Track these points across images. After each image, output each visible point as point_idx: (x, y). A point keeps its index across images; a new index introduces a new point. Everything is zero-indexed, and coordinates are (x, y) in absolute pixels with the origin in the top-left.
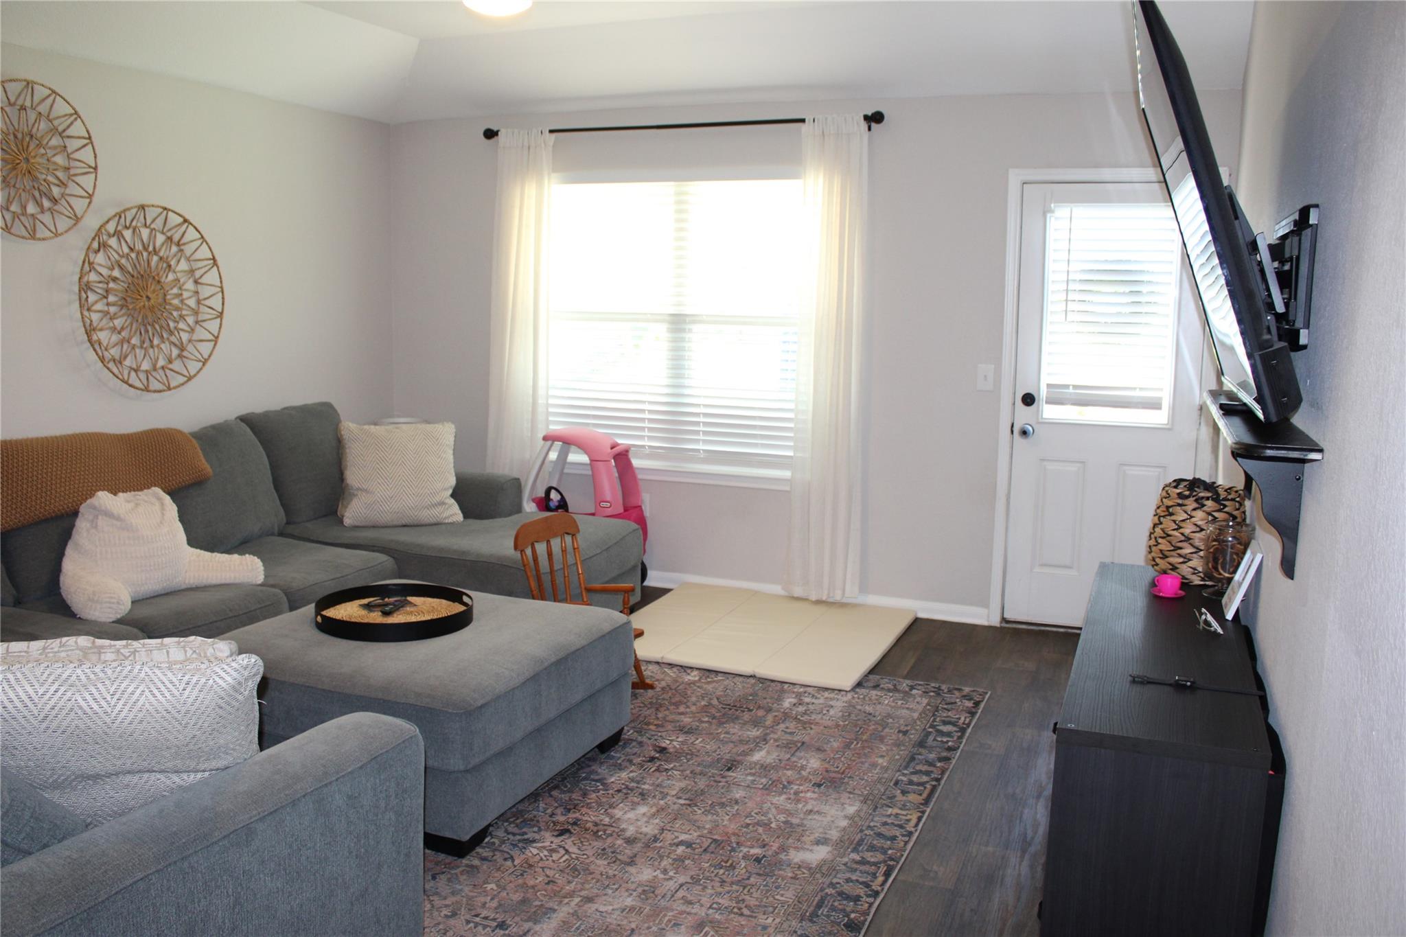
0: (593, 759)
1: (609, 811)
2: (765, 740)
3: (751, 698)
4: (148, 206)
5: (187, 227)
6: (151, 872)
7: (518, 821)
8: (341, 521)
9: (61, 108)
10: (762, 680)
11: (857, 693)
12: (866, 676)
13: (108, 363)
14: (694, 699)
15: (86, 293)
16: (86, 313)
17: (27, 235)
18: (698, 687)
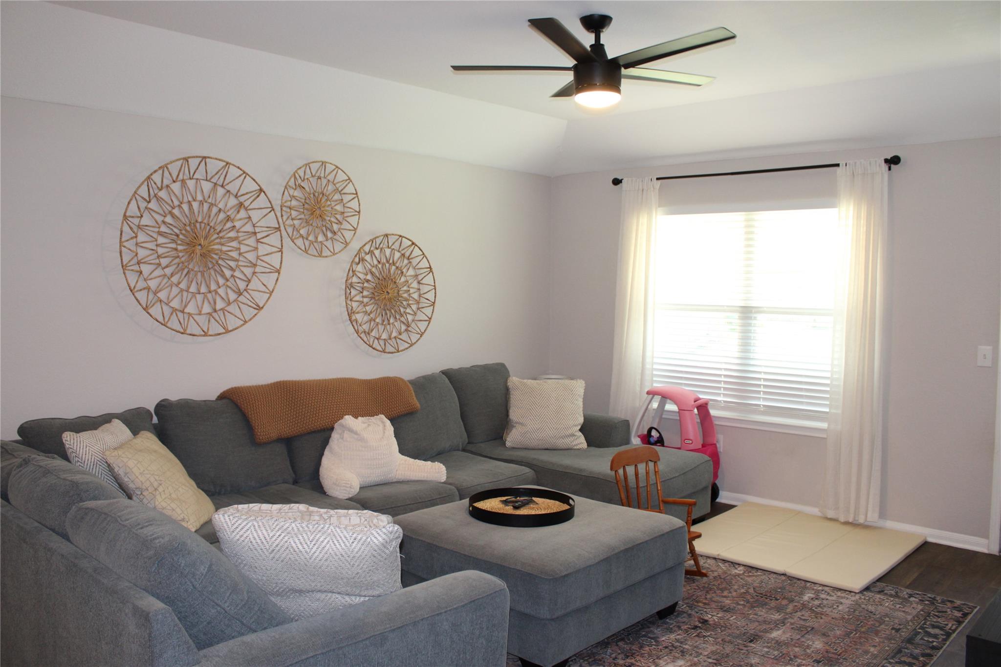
0: (653, 623)
1: (657, 660)
2: (783, 623)
3: (779, 590)
4: (390, 235)
5: (414, 247)
6: (319, 653)
7: (590, 660)
8: (505, 444)
9: (341, 176)
10: (791, 578)
11: (864, 595)
12: (874, 583)
13: (361, 334)
14: (736, 587)
15: (350, 290)
16: (349, 302)
17: (317, 255)
18: (741, 579)
